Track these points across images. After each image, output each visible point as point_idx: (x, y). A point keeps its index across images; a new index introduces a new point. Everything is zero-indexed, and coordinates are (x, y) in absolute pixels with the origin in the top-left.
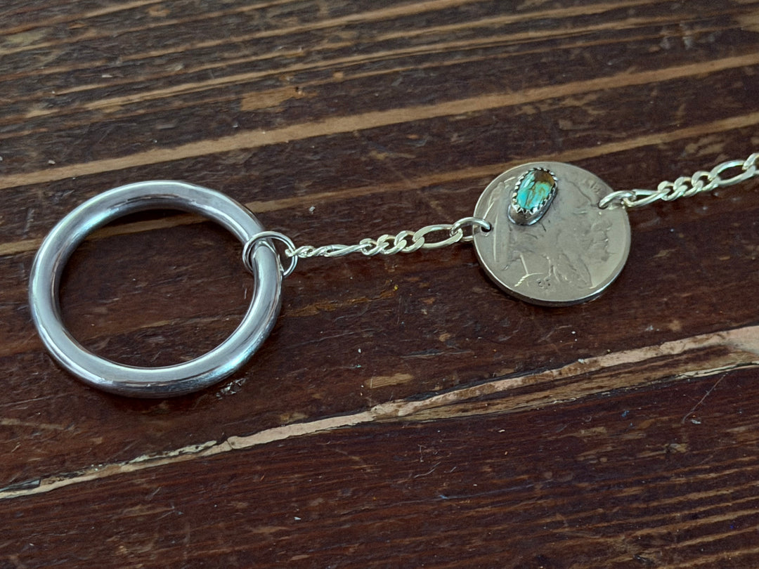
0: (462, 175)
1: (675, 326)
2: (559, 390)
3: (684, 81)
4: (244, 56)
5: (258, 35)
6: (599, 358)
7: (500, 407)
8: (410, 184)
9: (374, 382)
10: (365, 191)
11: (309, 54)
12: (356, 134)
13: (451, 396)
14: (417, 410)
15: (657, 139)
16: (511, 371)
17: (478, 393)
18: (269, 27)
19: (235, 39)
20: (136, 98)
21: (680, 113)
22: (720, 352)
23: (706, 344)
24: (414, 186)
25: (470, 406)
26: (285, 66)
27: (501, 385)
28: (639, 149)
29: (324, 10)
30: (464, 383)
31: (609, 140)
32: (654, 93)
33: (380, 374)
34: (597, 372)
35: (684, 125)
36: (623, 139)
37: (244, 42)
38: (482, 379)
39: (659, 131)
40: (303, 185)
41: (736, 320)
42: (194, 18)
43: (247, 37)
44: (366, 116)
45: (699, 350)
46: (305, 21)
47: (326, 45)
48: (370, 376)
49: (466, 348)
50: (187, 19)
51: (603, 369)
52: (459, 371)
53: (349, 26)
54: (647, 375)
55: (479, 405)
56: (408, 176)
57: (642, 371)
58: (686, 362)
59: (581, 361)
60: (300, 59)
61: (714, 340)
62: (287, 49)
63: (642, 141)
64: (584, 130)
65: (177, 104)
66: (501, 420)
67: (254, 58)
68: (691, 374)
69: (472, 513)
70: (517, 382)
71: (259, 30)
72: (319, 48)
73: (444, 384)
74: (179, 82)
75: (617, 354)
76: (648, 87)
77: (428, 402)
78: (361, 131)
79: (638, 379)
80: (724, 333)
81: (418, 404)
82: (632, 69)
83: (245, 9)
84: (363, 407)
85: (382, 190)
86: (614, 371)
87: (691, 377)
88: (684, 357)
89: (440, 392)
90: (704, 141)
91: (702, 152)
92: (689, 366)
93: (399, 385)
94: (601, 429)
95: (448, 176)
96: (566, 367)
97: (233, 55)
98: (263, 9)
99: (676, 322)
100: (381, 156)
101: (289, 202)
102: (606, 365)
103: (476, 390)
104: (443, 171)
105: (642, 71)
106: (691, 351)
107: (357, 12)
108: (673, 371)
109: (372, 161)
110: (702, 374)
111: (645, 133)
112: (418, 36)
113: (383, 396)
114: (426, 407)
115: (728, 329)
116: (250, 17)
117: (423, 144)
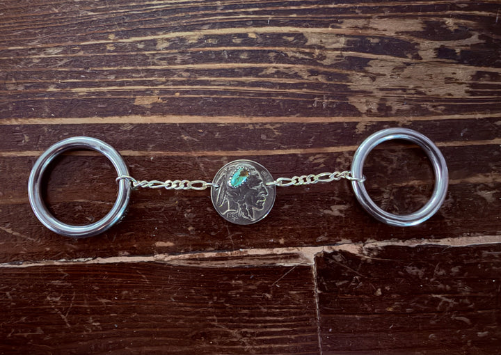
0: (216, 153)
1: (282, 241)
2: (229, 262)
3: (317, 124)
4: (141, 77)
5: (149, 67)
6: (248, 250)
7: (204, 265)
8: (194, 154)
9: (159, 244)
10: (175, 154)
11: (168, 81)
12: (178, 125)
13: (187, 256)
14: (172, 260)
15: (298, 151)
16: (213, 249)
17: (197, 257)
18: (154, 64)
19: (139, 68)
20: (93, 89)
21: (312, 140)
22: (295, 256)
23: (292, 252)
24: (195, 155)
25: (193, 262)
26: (156, 85)
27: (207, 255)
28: (290, 155)
29: (179, 60)
30: (194, 251)
31: (279, 148)
32: (304, 129)
33: (161, 241)
34: (246, 256)
35: (311, 147)
36: (285, 149)
37: (142, 70)
38: (201, 251)
39: (300, 148)
40: (151, 146)
41: (306, 243)
42: (124, 54)
43: (144, 68)
44: (184, 117)
45: (288, 254)
46: (170, 64)
47: (176, 78)
48: (157, 241)
49: (198, 235)
50: (121, 54)
51: (248, 256)
52: (193, 245)
53: (187, 70)
54: (265, 261)
55: (196, 262)
56: (195, 150)
57: (263, 259)
58: (281, 259)
59: (241, 250)
60: (163, 83)
61: (294, 250)
62: (159, 77)
63: (292, 151)
64: (271, 141)
65: (109, 96)
66: (204, 270)
67: (144, 79)
68: (282, 264)
69: (182, 309)
70: (213, 254)
71: (150, 65)
72: (172, 79)
73: (185, 250)
74: (111, 86)
75: (256, 250)
76: (302, 125)
77: (177, 257)
78: (180, 124)
79: (261, 263)
80: (300, 248)
81: (173, 257)
82: (298, 114)
83: (146, 53)
84: (152, 254)
85: (182, 155)
86: (252, 257)
87: (282, 266)
88: (281, 256)
89: (183, 253)
90: (318, 156)
91: (316, 161)
92: (282, 261)
93: (168, 247)
94: (241, 282)
95: (210, 153)
96: (234, 252)
97: (137, 76)
98: (154, 55)
99: (283, 239)
100: (185, 138)
101: (144, 153)
102: (250, 254)
103: (197, 255)
104: (208, 151)
105: (302, 116)
106: (285, 254)
107: (192, 64)
108: (276, 262)
109: (182, 140)
110: (286, 265)
111: (295, 148)
112: (214, 81)
113: (161, 251)
114: (176, 259)
115: (302, 246)
116: (148, 58)
117: (204, 135)
